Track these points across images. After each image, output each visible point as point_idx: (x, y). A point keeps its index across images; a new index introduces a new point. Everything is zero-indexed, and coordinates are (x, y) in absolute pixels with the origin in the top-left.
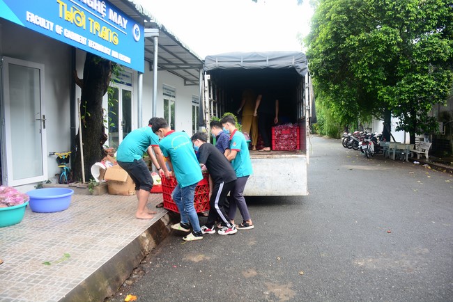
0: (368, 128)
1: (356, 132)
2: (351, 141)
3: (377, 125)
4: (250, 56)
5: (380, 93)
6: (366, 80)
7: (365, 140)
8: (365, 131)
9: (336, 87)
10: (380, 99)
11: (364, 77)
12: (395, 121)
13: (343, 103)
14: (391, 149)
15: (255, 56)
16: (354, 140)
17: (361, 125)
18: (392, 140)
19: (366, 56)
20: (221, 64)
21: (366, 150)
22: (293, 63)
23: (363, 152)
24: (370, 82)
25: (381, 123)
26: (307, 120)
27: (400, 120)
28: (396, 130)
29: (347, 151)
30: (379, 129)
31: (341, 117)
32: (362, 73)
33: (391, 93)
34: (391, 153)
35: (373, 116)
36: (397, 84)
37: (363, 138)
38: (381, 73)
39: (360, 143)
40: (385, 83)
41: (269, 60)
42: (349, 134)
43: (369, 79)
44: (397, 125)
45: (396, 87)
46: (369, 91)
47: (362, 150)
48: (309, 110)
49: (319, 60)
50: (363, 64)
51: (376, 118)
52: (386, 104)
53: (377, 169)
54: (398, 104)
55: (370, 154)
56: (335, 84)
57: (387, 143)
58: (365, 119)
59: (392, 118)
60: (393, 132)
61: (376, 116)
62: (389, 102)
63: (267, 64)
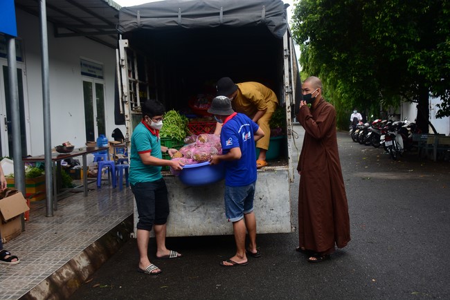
0: (394, 115)
1: (376, 121)
2: (370, 134)
3: (408, 109)
4: (192, 8)
5: (411, 62)
6: (388, 43)
7: (390, 133)
8: (390, 119)
9: (343, 56)
10: (411, 72)
11: (385, 39)
12: (435, 103)
13: (354, 80)
14: (430, 145)
15: (201, 7)
16: (373, 133)
17: (383, 110)
18: (431, 131)
19: (388, 7)
20: (146, 21)
21: (390, 147)
22: (263, 16)
23: (387, 151)
24: (395, 46)
25: (414, 106)
26: (288, 110)
27: (442, 101)
28: (437, 117)
29: (364, 149)
30: (411, 115)
31: (353, 100)
32: (381, 32)
33: (428, 61)
34: (431, 152)
35: (402, 97)
36: (439, 45)
37: (386, 130)
38: (412, 31)
39: (382, 137)
40: (418, 47)
41: (225, 13)
42: (366, 124)
43: (393, 41)
44: (438, 109)
45: (437, 50)
46: (392, 58)
47: (386, 148)
48: (291, 93)
49: (317, 16)
50: (383, 18)
51: (405, 99)
52: (421, 78)
53: (408, 177)
54: (441, 77)
55: (398, 152)
56: (341, 52)
57: (423, 136)
58: (389, 102)
59: (430, 99)
60: (433, 120)
61: (405, 96)
62: (425, 75)
63: (221, 19)
